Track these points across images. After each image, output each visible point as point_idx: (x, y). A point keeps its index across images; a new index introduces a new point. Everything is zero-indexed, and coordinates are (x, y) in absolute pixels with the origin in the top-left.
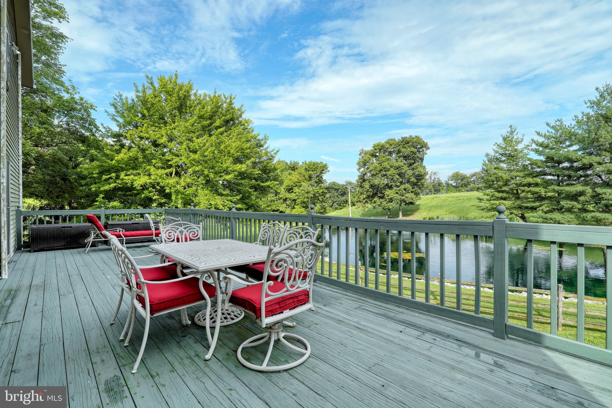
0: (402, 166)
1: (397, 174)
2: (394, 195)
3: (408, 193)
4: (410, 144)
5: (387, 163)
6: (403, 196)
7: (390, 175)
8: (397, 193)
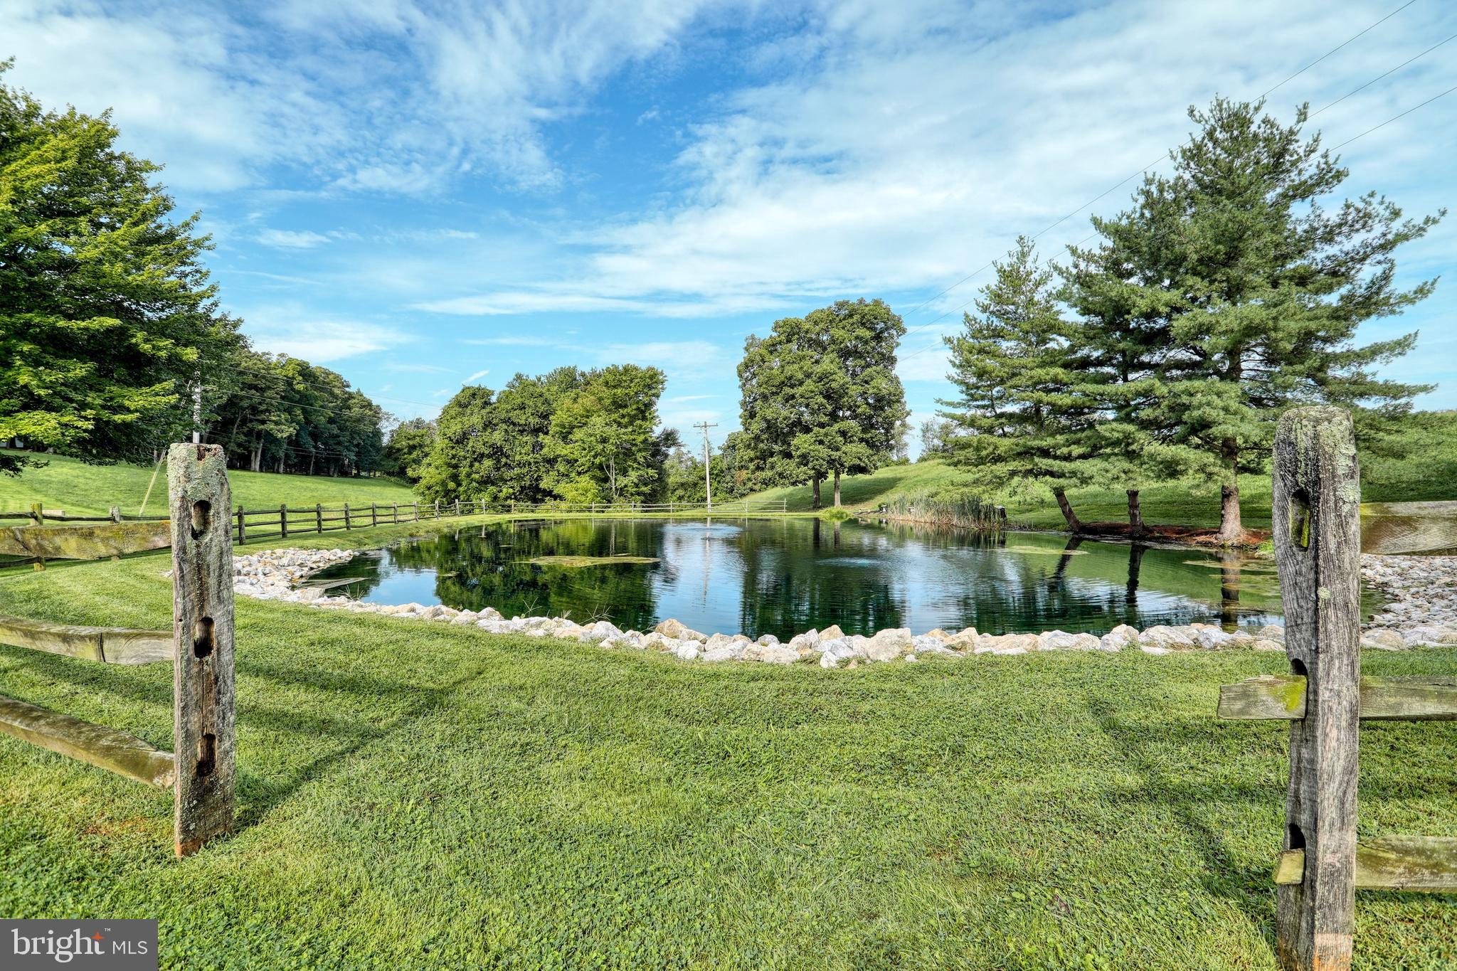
0: (832, 374)
1: (821, 393)
2: (811, 447)
3: (851, 442)
4: (856, 318)
5: (796, 366)
6: (838, 449)
7: (802, 396)
8: (821, 442)
